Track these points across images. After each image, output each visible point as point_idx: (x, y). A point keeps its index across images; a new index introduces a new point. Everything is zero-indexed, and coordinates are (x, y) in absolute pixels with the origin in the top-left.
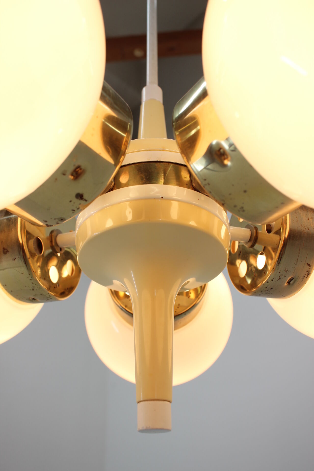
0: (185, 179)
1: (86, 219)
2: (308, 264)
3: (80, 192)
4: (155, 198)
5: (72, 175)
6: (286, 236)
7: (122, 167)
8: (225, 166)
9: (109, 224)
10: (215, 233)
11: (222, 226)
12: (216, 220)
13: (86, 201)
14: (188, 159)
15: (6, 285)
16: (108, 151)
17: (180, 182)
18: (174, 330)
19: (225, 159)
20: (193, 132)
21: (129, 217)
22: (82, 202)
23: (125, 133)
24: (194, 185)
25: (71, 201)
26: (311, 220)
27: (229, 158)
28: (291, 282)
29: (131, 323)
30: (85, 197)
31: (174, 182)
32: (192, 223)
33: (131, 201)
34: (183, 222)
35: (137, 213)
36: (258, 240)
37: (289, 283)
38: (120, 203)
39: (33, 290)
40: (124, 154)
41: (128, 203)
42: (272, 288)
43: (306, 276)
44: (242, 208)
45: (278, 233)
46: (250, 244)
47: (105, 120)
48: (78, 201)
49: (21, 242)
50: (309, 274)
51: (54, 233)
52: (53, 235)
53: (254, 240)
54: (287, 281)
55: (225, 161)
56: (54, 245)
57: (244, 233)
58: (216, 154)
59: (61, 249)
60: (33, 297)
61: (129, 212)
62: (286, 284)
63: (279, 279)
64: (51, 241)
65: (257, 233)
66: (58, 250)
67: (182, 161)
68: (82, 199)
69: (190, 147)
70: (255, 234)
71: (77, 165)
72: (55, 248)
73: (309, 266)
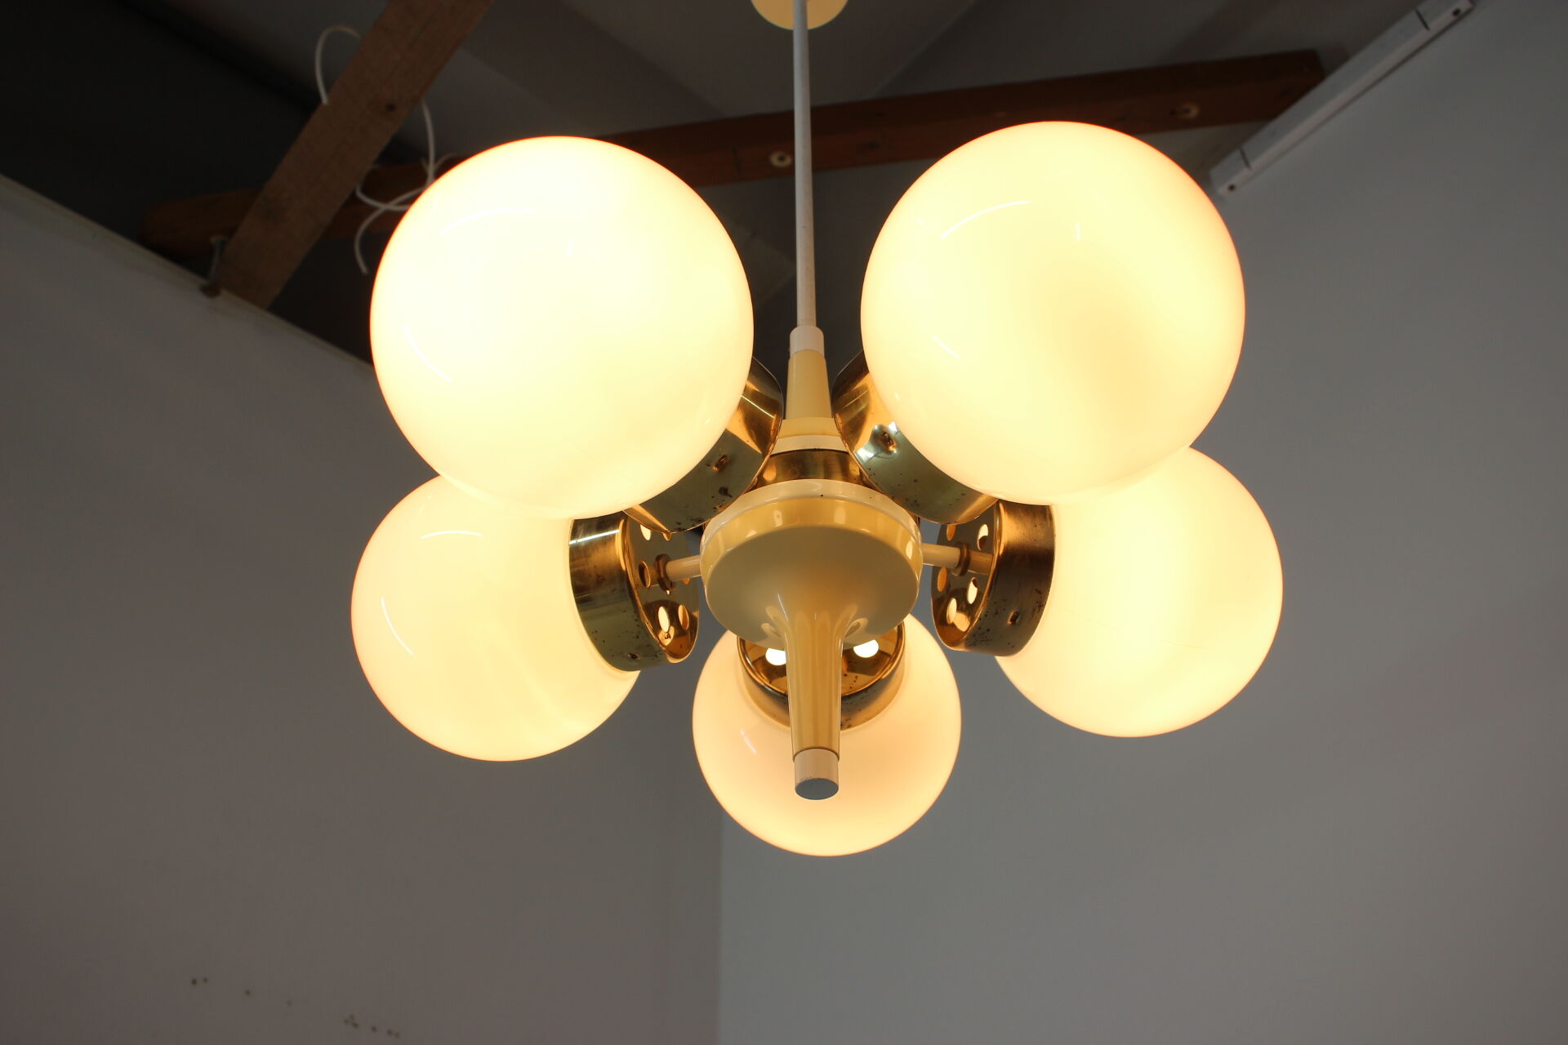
0: (853, 472)
1: (717, 531)
2: (1036, 590)
3: (724, 486)
4: (812, 497)
5: (717, 466)
6: (1001, 552)
7: (772, 456)
8: (890, 452)
10: (897, 546)
11: (908, 539)
12: (901, 529)
13: (731, 496)
14: (852, 447)
15: (596, 632)
16: (751, 436)
17: (846, 476)
19: (890, 445)
20: (861, 408)
21: (779, 523)
22: (727, 498)
23: (774, 414)
24: (864, 479)
25: (713, 497)
26: (1039, 527)
27: (895, 444)
28: (1017, 621)
29: (787, 723)
30: (729, 492)
31: (839, 475)
33: (780, 501)
34: (854, 527)
35: (788, 516)
36: (971, 564)
37: (1013, 620)
38: (768, 503)
39: (637, 637)
40: (774, 441)
41: (776, 504)
42: (988, 630)
43: (1037, 610)
45: (990, 551)
46: (959, 570)
47: (744, 394)
48: (722, 496)
49: (624, 569)
50: (1040, 606)
51: (662, 559)
52: (661, 561)
53: (965, 564)
54: (1010, 617)
55: (891, 448)
56: (663, 576)
57: (951, 554)
58: (882, 439)
59: (672, 585)
60: (634, 652)
61: (778, 516)
62: (1009, 623)
63: (997, 613)
64: (659, 571)
65: (968, 553)
66: (668, 586)
67: (844, 449)
68: (726, 495)
69: (852, 431)
70: (965, 555)
71: (722, 455)
72: (664, 582)
73: (1040, 592)
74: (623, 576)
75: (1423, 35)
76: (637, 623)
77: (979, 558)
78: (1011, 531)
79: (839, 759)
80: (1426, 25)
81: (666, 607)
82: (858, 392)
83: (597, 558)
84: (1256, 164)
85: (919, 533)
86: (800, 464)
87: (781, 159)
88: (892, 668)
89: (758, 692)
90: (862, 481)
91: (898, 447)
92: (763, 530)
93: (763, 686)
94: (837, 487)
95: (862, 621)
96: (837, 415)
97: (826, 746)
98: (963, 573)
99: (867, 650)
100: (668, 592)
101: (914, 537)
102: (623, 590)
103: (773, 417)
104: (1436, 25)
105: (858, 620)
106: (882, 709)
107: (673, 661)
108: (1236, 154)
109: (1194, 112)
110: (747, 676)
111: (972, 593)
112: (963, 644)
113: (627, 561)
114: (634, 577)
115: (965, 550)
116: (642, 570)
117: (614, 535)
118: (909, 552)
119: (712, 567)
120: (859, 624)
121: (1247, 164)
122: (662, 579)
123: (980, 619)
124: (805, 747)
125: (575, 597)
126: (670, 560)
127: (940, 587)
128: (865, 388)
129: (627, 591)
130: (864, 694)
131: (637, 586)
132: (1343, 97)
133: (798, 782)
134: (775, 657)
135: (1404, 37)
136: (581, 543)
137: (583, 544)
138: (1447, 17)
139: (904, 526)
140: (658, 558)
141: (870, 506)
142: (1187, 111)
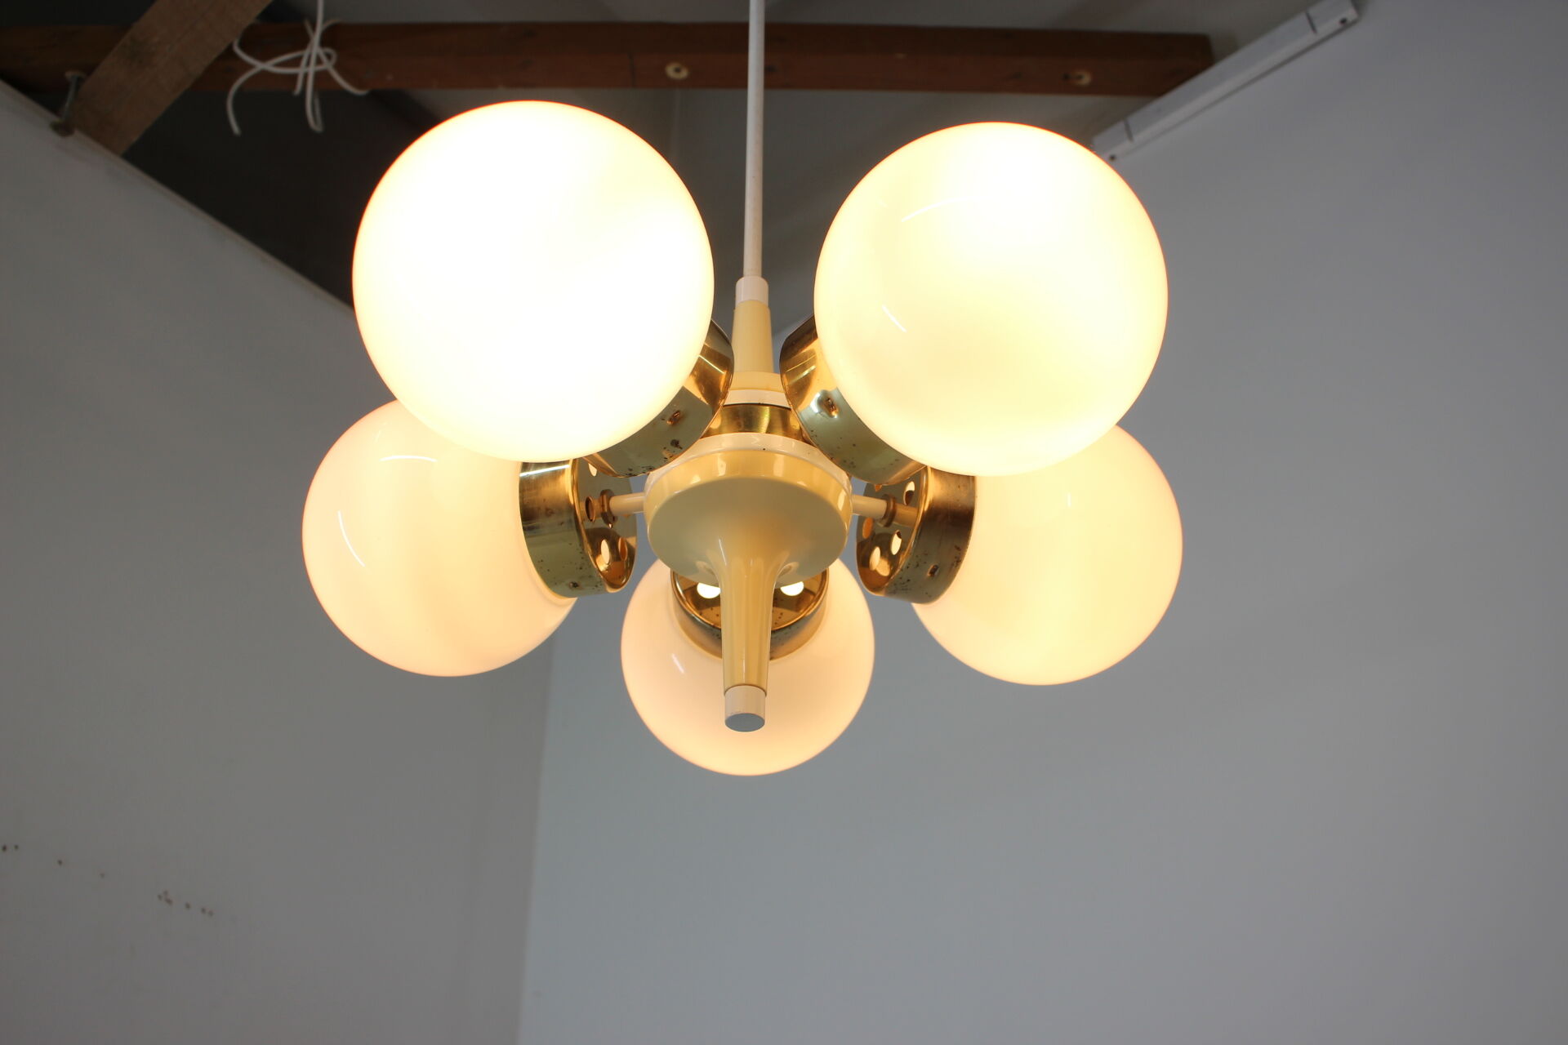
0: (793, 428)
2: (956, 547)
3: (676, 438)
4: (755, 450)
5: (670, 420)
6: (926, 509)
7: (720, 408)
8: (832, 416)
9: (696, 480)
10: (830, 498)
11: (840, 491)
13: (681, 448)
14: (795, 405)
15: (542, 561)
16: (700, 389)
17: (787, 430)
18: (771, 658)
19: (835, 410)
20: (806, 372)
21: (722, 471)
22: (677, 449)
23: (723, 369)
24: (803, 435)
25: (665, 448)
26: (962, 488)
27: (839, 410)
28: (936, 573)
29: (719, 654)
30: (680, 444)
31: (783, 431)
32: (801, 483)
33: (726, 451)
34: (790, 480)
35: (731, 467)
36: (896, 516)
37: (932, 573)
38: (713, 453)
39: (580, 568)
40: (723, 395)
41: (719, 454)
42: (908, 580)
44: (852, 463)
45: (917, 506)
46: (885, 521)
47: (701, 354)
48: (673, 448)
49: (572, 503)
50: (958, 561)
51: (607, 494)
52: (605, 497)
53: (890, 516)
54: (929, 570)
55: (834, 413)
56: (606, 510)
57: (878, 506)
58: (827, 403)
59: (614, 519)
60: (576, 581)
61: (722, 466)
62: (928, 575)
63: (918, 565)
64: (603, 506)
65: (894, 506)
66: (610, 519)
67: (788, 406)
68: (678, 446)
69: (798, 391)
70: (892, 507)
71: (677, 409)
72: (608, 516)
73: (958, 549)
74: (572, 509)
75: (1309, 38)
76: (582, 555)
77: (903, 510)
78: (934, 490)
79: (766, 694)
80: (1314, 29)
81: (608, 541)
82: (806, 356)
83: (547, 492)
84: (1139, 137)
85: (851, 487)
86: (745, 418)
87: (678, 70)
88: (815, 607)
89: (689, 623)
90: (800, 436)
91: (840, 414)
92: (708, 478)
93: (693, 618)
94: (779, 441)
95: (794, 565)
96: (784, 376)
97: (755, 683)
98: (888, 525)
99: (793, 590)
100: (610, 525)
101: (845, 490)
102: (570, 521)
103: (724, 373)
104: (1324, 29)
105: (789, 564)
106: (805, 642)
107: (611, 591)
108: (1121, 126)
109: (1086, 79)
110: (677, 604)
111: (896, 544)
112: (884, 591)
113: (575, 495)
114: (580, 510)
115: (892, 503)
116: (588, 502)
117: (563, 471)
118: (840, 504)
119: (656, 507)
120: (790, 567)
121: (1130, 136)
122: (605, 513)
123: (902, 570)
124: (737, 683)
125: (523, 524)
126: (614, 495)
127: (865, 535)
128: (812, 353)
129: (574, 525)
130: (787, 630)
131: (583, 520)
132: (1228, 86)
133: (729, 715)
134: (706, 591)
135: (1292, 36)
136: (531, 476)
137: (534, 478)
138: (1334, 24)
139: (836, 479)
140: (603, 493)
141: (807, 461)
142: (1080, 77)
